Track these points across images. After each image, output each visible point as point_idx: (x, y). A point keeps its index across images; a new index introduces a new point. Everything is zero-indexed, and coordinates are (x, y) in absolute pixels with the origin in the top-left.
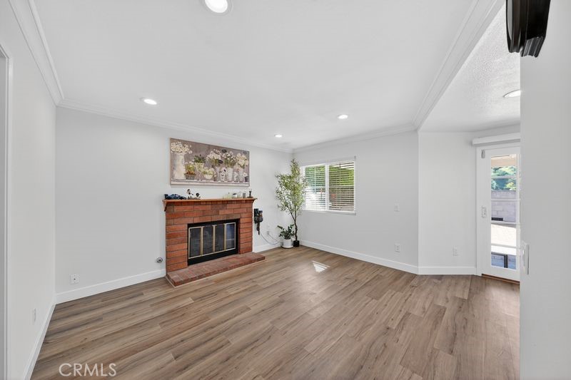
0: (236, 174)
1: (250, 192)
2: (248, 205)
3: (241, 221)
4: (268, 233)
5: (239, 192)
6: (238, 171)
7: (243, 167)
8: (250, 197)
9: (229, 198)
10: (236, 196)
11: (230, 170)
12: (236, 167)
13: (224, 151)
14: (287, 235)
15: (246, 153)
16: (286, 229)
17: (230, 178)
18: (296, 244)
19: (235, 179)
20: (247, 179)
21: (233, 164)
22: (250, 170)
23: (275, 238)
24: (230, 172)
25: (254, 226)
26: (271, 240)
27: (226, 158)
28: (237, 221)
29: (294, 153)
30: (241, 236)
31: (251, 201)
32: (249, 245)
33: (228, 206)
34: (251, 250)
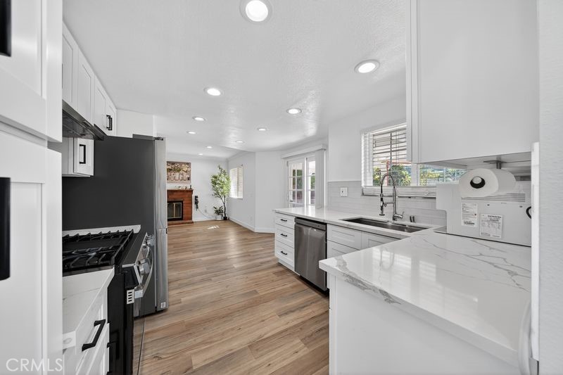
0: (181, 176)
1: (191, 186)
2: (189, 193)
3: (184, 202)
4: (206, 211)
5: (183, 186)
6: (182, 174)
7: (186, 172)
8: (191, 188)
9: (176, 189)
10: (181, 188)
11: (177, 174)
12: (181, 172)
13: (173, 163)
14: (218, 212)
16: (218, 208)
17: (177, 178)
18: (225, 219)
19: (181, 179)
20: (189, 179)
21: (179, 171)
22: (191, 173)
23: (211, 214)
24: (177, 175)
25: (194, 206)
26: (207, 215)
27: (174, 167)
28: (182, 202)
29: (227, 161)
30: (184, 210)
31: (191, 191)
32: (189, 216)
33: (175, 193)
34: (191, 219)
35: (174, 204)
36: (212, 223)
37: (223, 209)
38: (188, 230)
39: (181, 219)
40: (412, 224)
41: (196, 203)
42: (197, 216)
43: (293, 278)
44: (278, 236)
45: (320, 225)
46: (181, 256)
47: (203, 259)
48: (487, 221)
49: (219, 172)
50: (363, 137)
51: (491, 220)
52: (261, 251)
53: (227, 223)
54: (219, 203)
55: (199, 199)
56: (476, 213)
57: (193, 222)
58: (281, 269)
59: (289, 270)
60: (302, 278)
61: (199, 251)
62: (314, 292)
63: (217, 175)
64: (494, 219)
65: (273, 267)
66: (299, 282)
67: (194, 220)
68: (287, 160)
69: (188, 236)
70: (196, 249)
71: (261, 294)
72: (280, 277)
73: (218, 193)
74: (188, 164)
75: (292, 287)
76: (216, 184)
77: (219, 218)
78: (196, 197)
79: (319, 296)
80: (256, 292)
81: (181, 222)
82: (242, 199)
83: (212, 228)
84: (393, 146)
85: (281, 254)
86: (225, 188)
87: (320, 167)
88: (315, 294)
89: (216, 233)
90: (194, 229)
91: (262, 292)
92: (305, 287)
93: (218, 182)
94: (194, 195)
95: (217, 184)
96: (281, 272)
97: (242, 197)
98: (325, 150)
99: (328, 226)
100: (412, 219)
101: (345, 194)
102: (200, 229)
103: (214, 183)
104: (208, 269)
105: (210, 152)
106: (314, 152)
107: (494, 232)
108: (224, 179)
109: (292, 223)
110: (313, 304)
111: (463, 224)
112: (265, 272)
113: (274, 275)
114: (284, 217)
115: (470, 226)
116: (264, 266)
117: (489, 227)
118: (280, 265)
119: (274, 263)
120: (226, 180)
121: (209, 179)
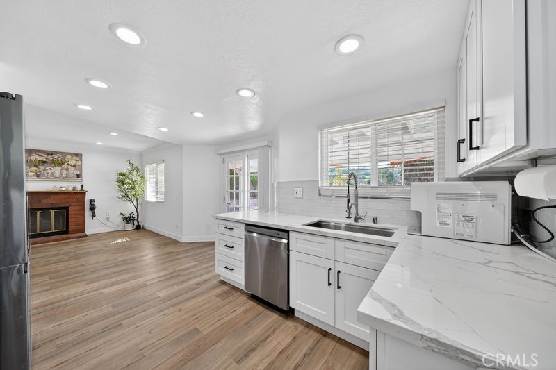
0: (65, 172)
1: (82, 186)
2: (79, 196)
3: (70, 209)
4: (108, 219)
5: (68, 186)
6: (67, 169)
7: (75, 166)
8: (82, 189)
9: (55, 190)
10: (64, 189)
12: (65, 166)
13: (50, 153)
14: (127, 220)
15: (78, 155)
16: (127, 215)
17: (57, 175)
18: (138, 227)
19: (64, 176)
20: (78, 176)
21: (61, 164)
22: (83, 169)
23: (116, 223)
24: (57, 170)
25: (88, 213)
26: (110, 225)
27: (52, 159)
28: (67, 208)
29: (141, 155)
30: (70, 220)
31: (83, 193)
32: (81, 227)
33: (53, 196)
34: (84, 231)
35: (53, 212)
36: (119, 234)
37: (135, 216)
38: (78, 248)
39: (66, 232)
40: (374, 225)
41: (92, 209)
42: (92, 226)
43: (243, 298)
44: (220, 248)
45: (279, 232)
46: (64, 293)
47: (105, 291)
48: (462, 221)
49: (129, 168)
50: (319, 133)
51: (465, 220)
52: (195, 266)
53: (141, 233)
54: (129, 208)
55: (96, 204)
56: (451, 213)
57: (86, 236)
58: (225, 288)
59: (235, 288)
60: (253, 297)
61: (98, 279)
62: (272, 314)
63: (125, 171)
64: (470, 219)
65: (214, 287)
66: (251, 303)
67: (87, 231)
68: (224, 156)
69: (78, 257)
70: (91, 276)
71: (205, 332)
72: (226, 301)
73: (127, 195)
74: (77, 155)
75: (245, 312)
76: (123, 184)
77: (129, 227)
78: (92, 201)
79: (281, 318)
80: (196, 331)
81: (65, 236)
82: (163, 202)
83: (120, 241)
84: (350, 145)
85: (226, 270)
86: (137, 188)
87: (264, 165)
88: (274, 317)
89: (124, 248)
90: (87, 246)
91: (206, 328)
92: (260, 308)
93: (128, 181)
94: (87, 198)
95: (126, 184)
96: (226, 292)
97: (162, 200)
98: (270, 147)
99: (290, 233)
100: (375, 221)
101: (300, 195)
102: (99, 245)
103: (121, 182)
104: (114, 307)
105: (114, 140)
106: (257, 148)
107: (468, 232)
108: (136, 178)
109: (240, 231)
110: (276, 332)
111: (438, 225)
112: (205, 297)
113: (218, 299)
114: (230, 225)
115: (445, 226)
116: (203, 287)
117: (463, 226)
118: (223, 283)
119: (215, 282)
120: (139, 178)
121: (114, 177)
